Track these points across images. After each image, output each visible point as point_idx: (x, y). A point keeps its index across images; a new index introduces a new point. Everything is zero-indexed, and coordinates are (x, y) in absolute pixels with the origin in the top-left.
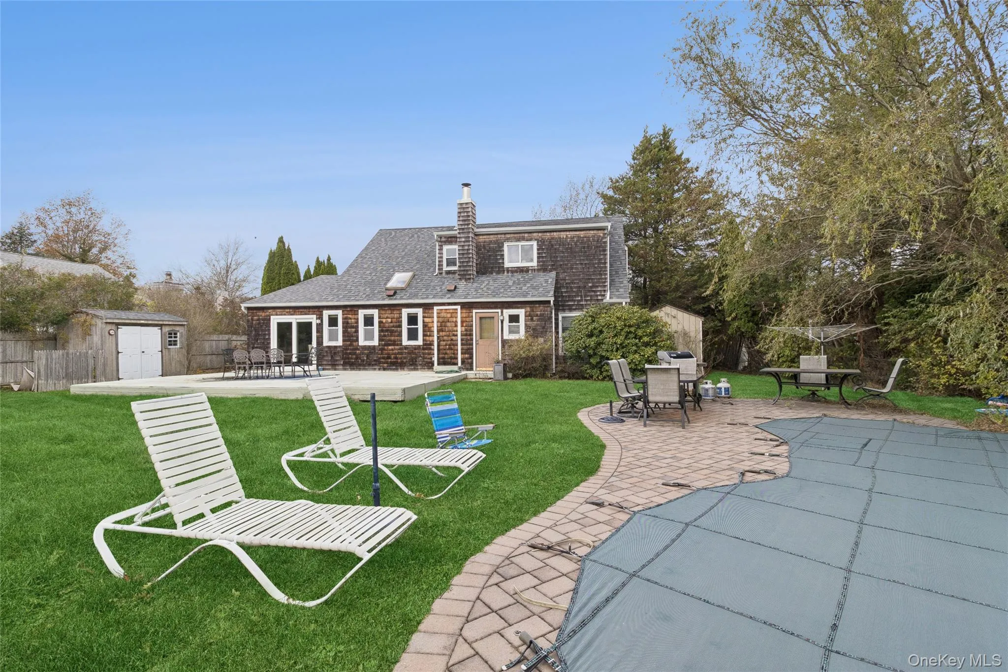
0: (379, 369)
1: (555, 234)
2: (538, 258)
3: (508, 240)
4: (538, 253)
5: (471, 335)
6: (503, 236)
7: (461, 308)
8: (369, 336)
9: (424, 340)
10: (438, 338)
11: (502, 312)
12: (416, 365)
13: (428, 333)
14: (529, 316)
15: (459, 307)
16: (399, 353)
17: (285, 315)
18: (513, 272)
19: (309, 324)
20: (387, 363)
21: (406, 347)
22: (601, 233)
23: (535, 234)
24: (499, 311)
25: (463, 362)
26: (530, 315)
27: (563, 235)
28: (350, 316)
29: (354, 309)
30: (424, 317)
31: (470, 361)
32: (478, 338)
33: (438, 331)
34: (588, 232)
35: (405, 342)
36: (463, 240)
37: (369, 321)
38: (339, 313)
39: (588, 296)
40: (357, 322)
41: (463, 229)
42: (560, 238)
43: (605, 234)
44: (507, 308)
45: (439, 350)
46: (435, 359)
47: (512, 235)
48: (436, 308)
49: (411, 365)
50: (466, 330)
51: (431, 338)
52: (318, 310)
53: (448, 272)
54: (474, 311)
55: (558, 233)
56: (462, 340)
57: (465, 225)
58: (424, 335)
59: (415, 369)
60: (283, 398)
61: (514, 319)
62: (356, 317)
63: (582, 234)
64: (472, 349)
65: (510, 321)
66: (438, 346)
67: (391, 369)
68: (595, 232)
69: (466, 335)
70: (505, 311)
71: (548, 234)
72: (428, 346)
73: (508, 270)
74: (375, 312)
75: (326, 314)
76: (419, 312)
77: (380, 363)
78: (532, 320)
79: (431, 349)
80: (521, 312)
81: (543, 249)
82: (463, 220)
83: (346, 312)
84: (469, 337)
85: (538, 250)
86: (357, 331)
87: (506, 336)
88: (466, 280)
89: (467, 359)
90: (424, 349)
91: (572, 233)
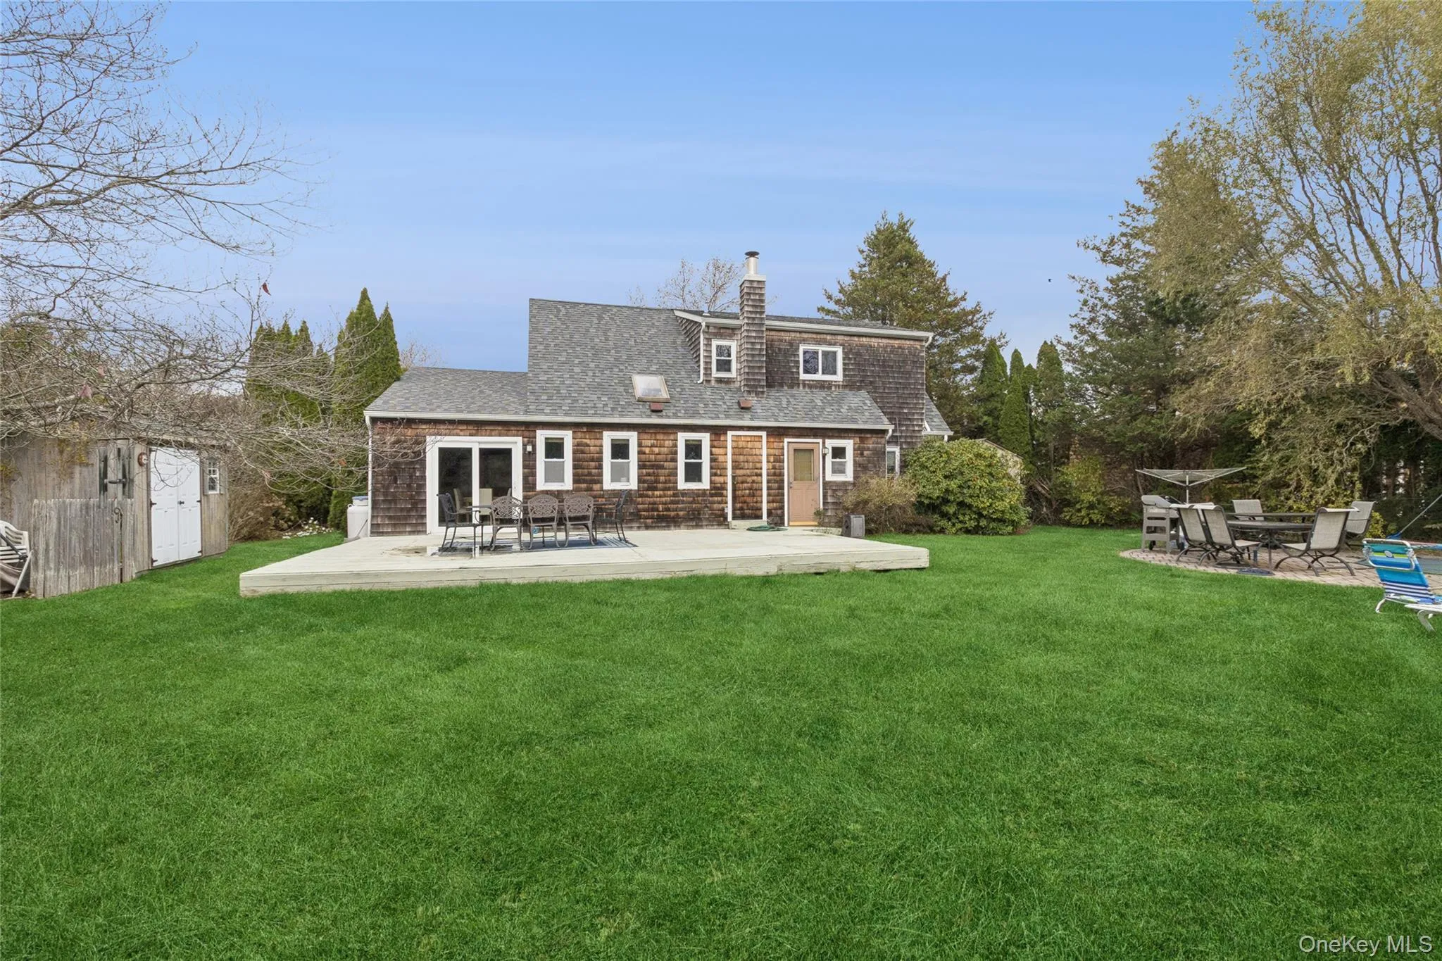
0: (639, 528)
1: (864, 339)
2: (844, 370)
3: (804, 341)
4: (844, 364)
5: (782, 475)
6: (798, 335)
7: (768, 435)
8: (619, 474)
9: (711, 482)
10: (734, 478)
11: (824, 443)
12: (700, 519)
13: (719, 472)
14: (859, 451)
15: (764, 434)
16: (672, 502)
17: (458, 435)
18: (810, 387)
19: (506, 454)
20: (652, 517)
21: (685, 493)
22: (917, 345)
23: (839, 338)
24: (820, 441)
25: (770, 514)
26: (859, 449)
27: (874, 342)
28: (588, 441)
29: (595, 428)
30: (712, 446)
31: (779, 512)
32: (792, 479)
33: (734, 468)
34: (903, 342)
35: (682, 485)
36: (754, 334)
37: (620, 450)
38: (567, 437)
39: (903, 425)
40: (601, 452)
41: (754, 319)
42: (871, 346)
43: (922, 346)
44: (830, 437)
45: (734, 497)
46: (729, 511)
47: (810, 336)
48: (730, 433)
49: (692, 520)
50: (774, 468)
51: (721, 479)
52: (527, 429)
53: (720, 381)
54: (786, 440)
55: (868, 339)
56: (768, 482)
57: (757, 312)
58: (713, 475)
59: (698, 526)
60: (745, 574)
61: (839, 453)
62: (598, 442)
63: (896, 343)
64: (783, 495)
65: (834, 456)
66: (734, 490)
67: (658, 527)
68: (912, 342)
69: (775, 474)
70: (827, 441)
71: (856, 339)
72: (718, 490)
73: (805, 384)
74: (632, 437)
75: (541, 436)
76: (705, 438)
77: (640, 517)
78: (862, 454)
79: (722, 495)
80: (849, 444)
81: (850, 359)
82: (753, 306)
83: (579, 435)
84: (778, 478)
85: (844, 359)
86: (600, 467)
87: (830, 477)
88: (757, 394)
89: (776, 509)
90: (712, 495)
91: (885, 341)
